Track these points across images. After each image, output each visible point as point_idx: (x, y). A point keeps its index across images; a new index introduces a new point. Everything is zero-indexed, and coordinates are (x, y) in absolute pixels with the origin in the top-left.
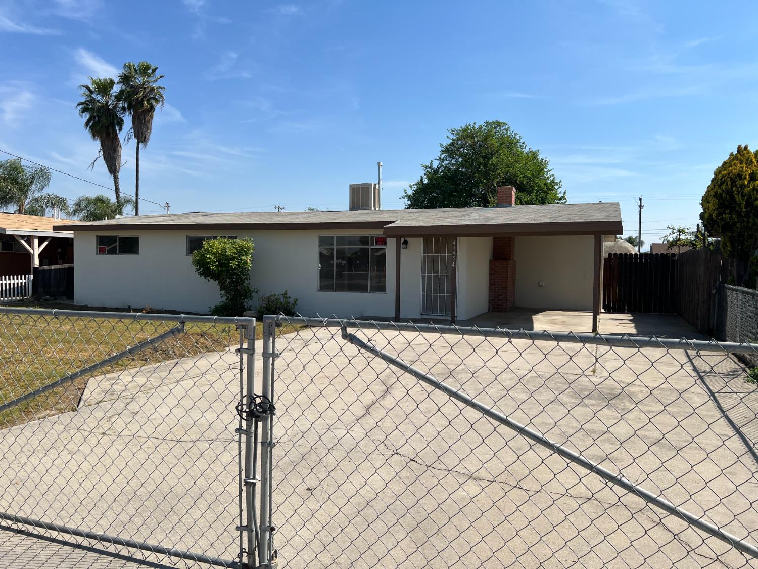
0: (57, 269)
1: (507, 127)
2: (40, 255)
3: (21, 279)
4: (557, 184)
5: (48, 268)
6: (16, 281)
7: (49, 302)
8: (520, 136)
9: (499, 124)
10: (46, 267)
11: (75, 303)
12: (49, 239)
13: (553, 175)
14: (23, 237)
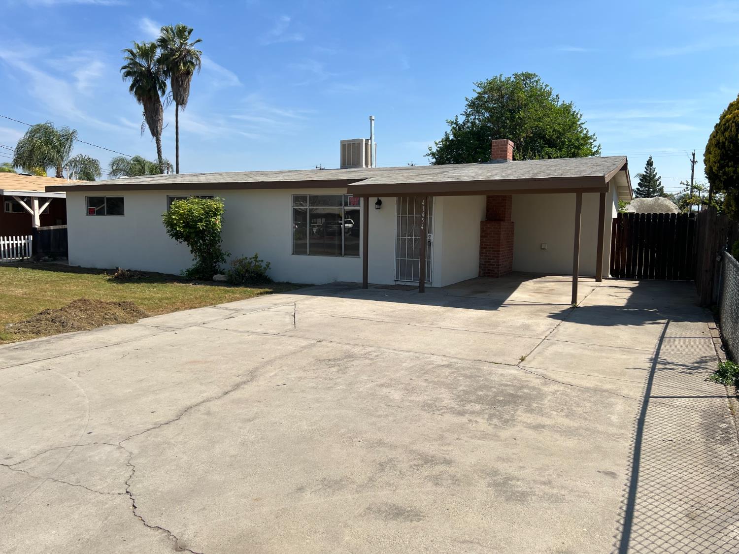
0: (57, 229)
1: (536, 79)
2: (40, 216)
3: (20, 239)
4: (590, 138)
5: (47, 229)
6: (15, 242)
7: (48, 263)
8: (550, 88)
9: (528, 76)
10: (45, 228)
11: (70, 264)
12: (50, 200)
13: (586, 129)
14: (22, 198)
